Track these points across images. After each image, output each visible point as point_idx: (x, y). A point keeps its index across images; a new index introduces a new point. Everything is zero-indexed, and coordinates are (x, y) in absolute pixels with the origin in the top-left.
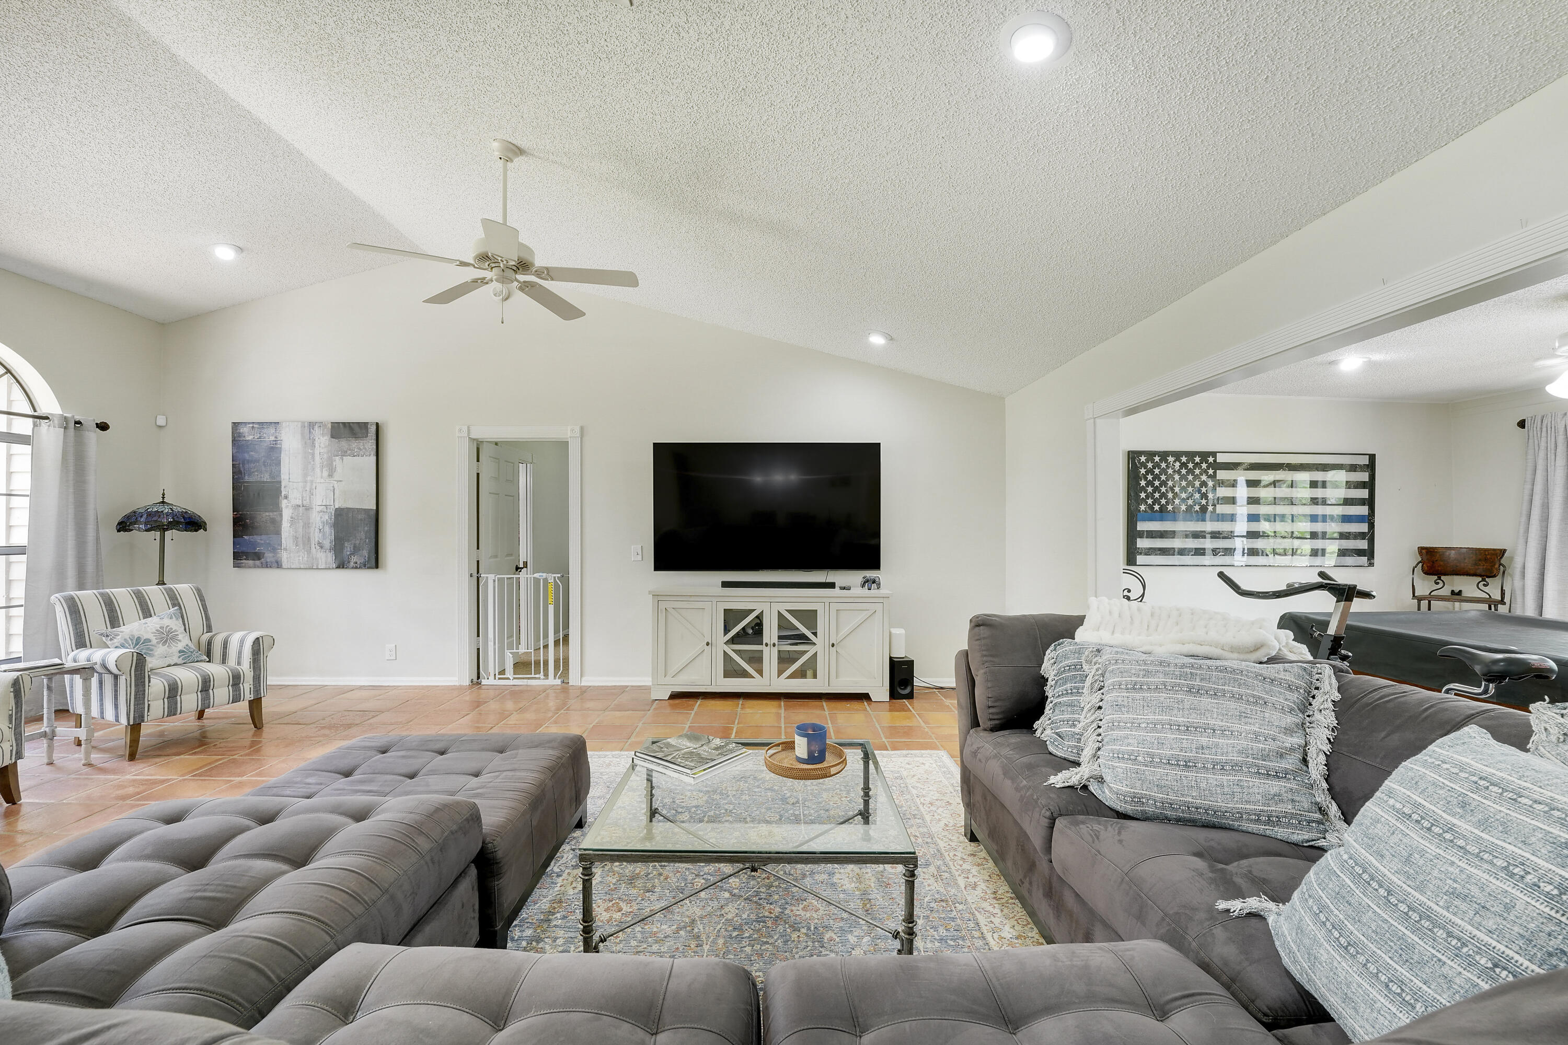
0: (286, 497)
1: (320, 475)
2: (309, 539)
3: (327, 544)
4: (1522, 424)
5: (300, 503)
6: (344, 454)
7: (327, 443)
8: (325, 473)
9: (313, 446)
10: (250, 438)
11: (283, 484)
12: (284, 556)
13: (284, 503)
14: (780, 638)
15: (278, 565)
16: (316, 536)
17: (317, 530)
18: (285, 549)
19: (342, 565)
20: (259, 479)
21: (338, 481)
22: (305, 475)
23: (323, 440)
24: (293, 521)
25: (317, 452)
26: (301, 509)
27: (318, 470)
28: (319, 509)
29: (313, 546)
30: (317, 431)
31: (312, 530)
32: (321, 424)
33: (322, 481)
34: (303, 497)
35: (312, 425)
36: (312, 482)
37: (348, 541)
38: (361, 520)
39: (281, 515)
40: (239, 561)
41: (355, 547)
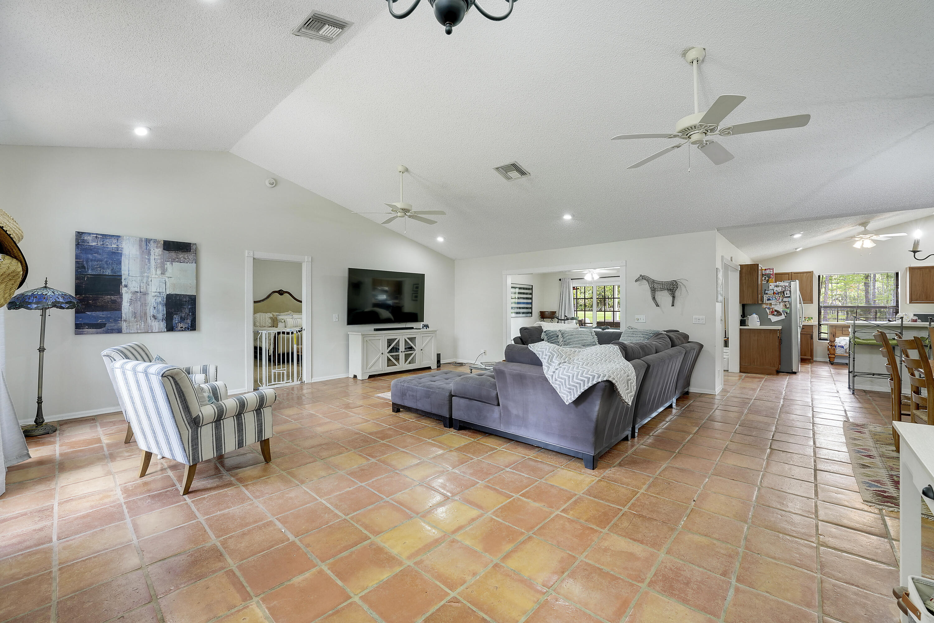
0: (126, 286)
1: (154, 274)
2: (145, 314)
3: (160, 316)
4: (560, 280)
5: (138, 290)
6: (173, 261)
7: (161, 253)
8: (159, 272)
9: (149, 254)
10: (94, 244)
11: (123, 277)
12: (124, 325)
13: (124, 290)
14: (405, 349)
15: (119, 331)
16: (151, 311)
17: (152, 308)
18: (125, 321)
19: (170, 328)
20: (101, 273)
21: (169, 277)
22: (142, 273)
23: (157, 252)
24: (131, 302)
25: (152, 258)
26: (139, 294)
27: (153, 270)
28: (153, 294)
29: (149, 318)
30: (152, 245)
31: (148, 308)
32: (155, 241)
33: (157, 276)
34: (140, 287)
35: (148, 241)
36: (148, 277)
37: (176, 314)
38: (186, 301)
39: (121, 298)
40: (81, 330)
41: (181, 318)
